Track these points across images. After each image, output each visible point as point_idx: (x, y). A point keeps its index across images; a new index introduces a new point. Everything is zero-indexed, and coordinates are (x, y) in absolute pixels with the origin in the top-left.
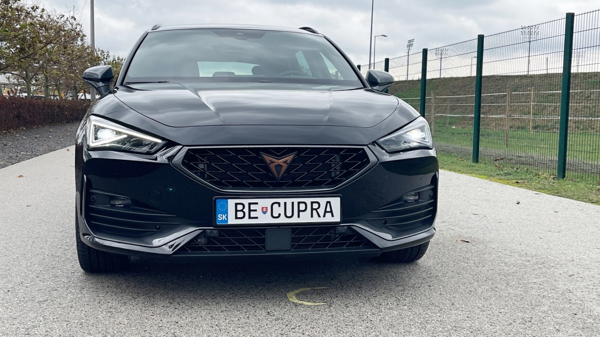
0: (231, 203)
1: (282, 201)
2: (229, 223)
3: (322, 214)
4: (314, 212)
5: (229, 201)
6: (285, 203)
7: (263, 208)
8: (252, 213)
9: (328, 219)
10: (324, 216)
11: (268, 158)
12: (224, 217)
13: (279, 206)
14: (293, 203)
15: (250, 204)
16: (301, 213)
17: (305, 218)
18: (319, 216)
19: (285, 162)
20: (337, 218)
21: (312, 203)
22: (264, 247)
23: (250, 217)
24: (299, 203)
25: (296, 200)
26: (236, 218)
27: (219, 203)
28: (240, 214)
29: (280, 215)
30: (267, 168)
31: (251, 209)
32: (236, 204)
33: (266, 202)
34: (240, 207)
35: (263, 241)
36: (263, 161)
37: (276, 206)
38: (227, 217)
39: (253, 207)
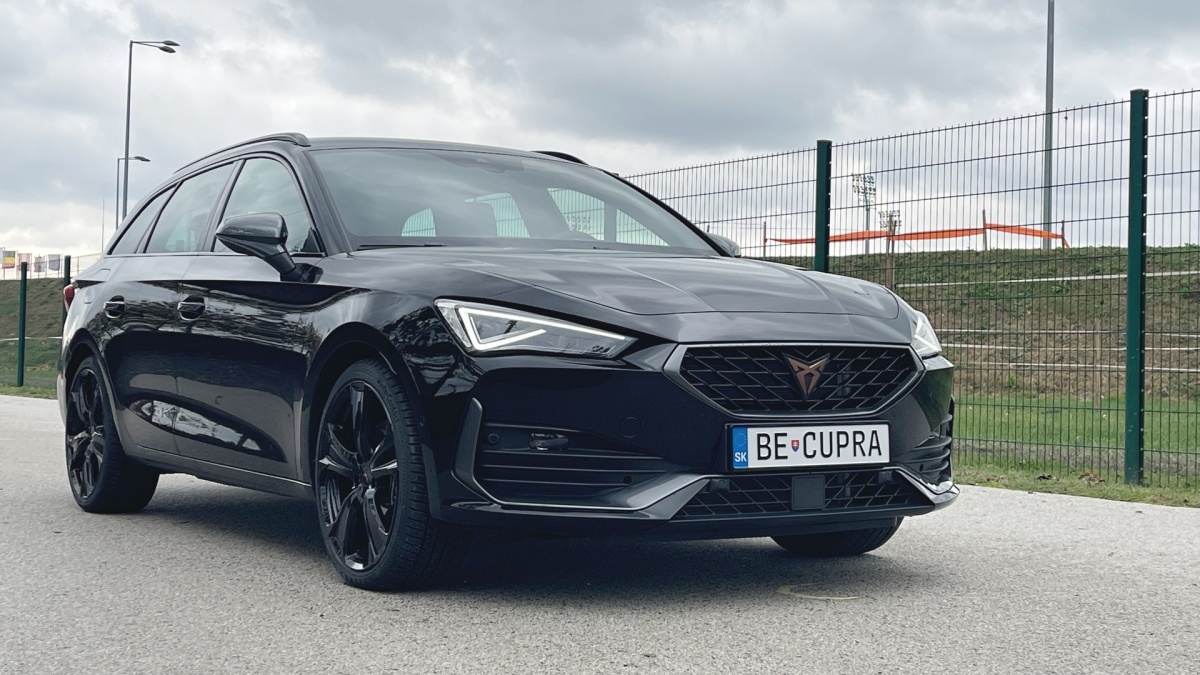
0: (752, 433)
1: (817, 430)
2: (751, 466)
3: (867, 452)
4: (857, 446)
5: (750, 430)
6: (822, 434)
7: (793, 441)
8: (779, 449)
9: (875, 458)
10: (870, 454)
11: (795, 363)
12: (743, 457)
13: (814, 439)
14: (831, 433)
15: (777, 435)
16: (841, 449)
17: (847, 458)
18: (864, 455)
19: (817, 369)
20: (885, 458)
21: (855, 433)
22: (789, 506)
23: (777, 457)
24: (839, 433)
25: (835, 429)
26: (760, 458)
27: (737, 434)
28: (764, 452)
29: (815, 452)
30: (792, 378)
31: (779, 443)
32: (759, 436)
33: (796, 433)
34: (764, 441)
35: (788, 496)
36: (788, 367)
37: (810, 437)
38: (746, 457)
39: (781, 440)
